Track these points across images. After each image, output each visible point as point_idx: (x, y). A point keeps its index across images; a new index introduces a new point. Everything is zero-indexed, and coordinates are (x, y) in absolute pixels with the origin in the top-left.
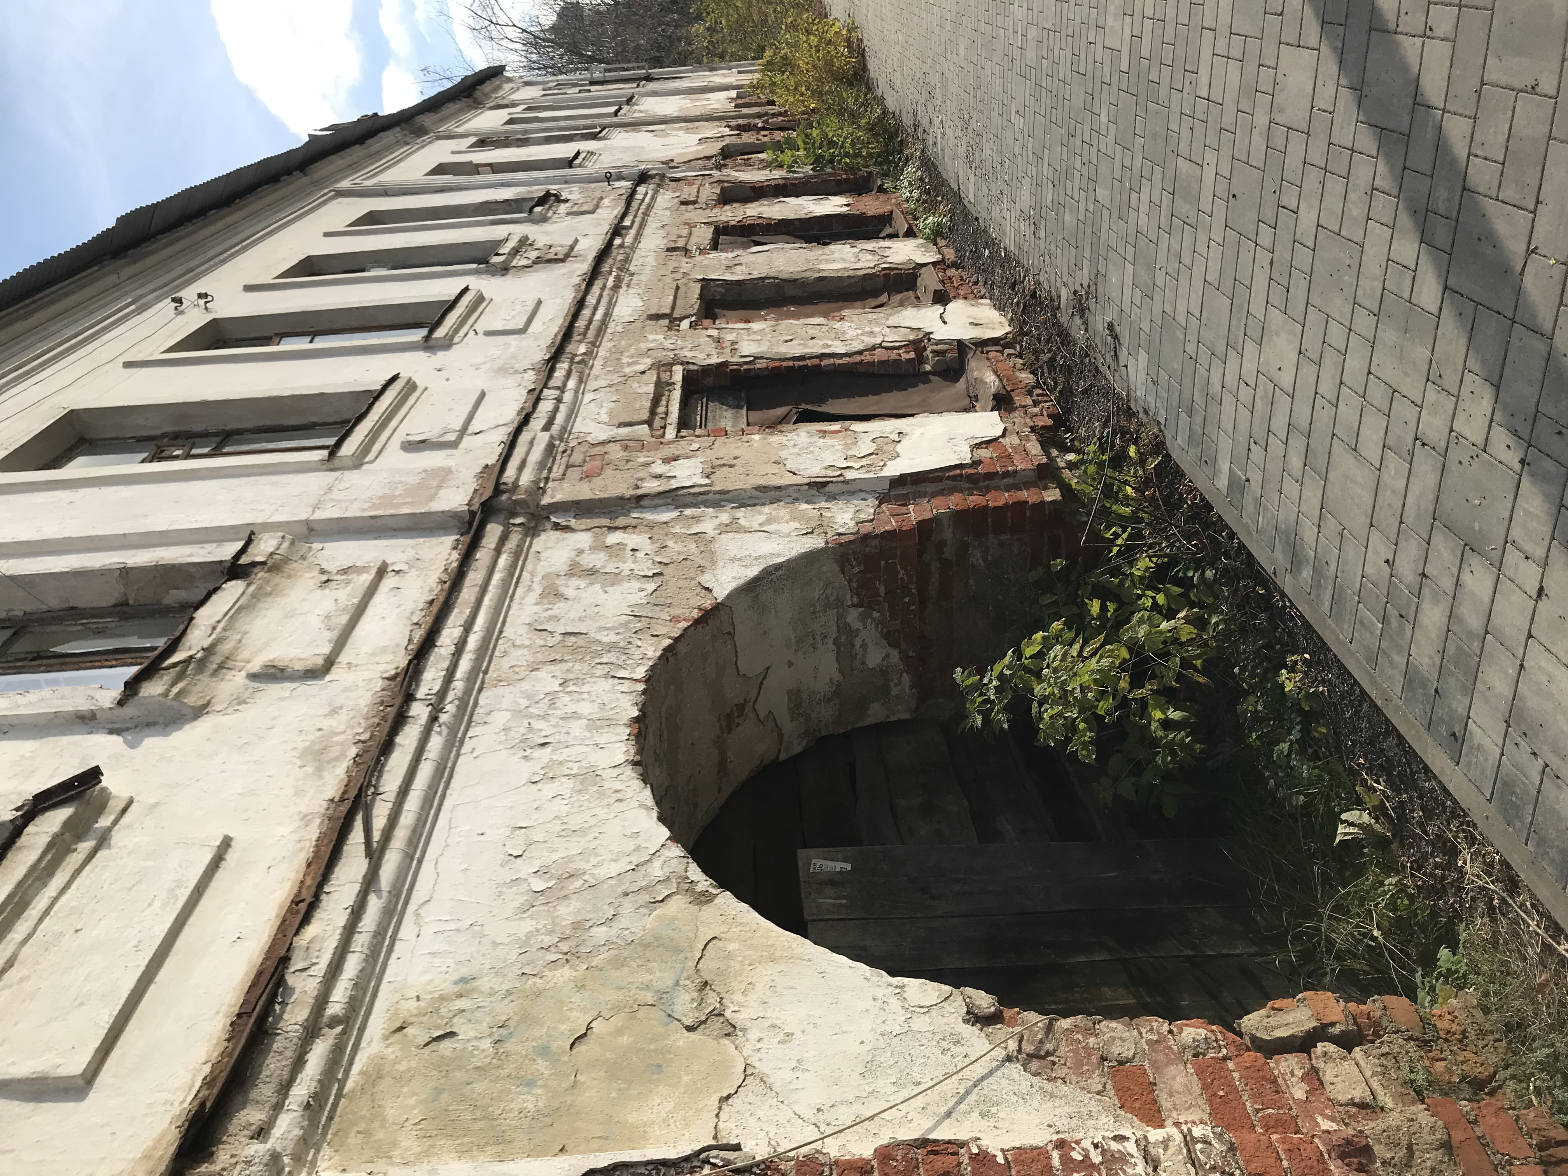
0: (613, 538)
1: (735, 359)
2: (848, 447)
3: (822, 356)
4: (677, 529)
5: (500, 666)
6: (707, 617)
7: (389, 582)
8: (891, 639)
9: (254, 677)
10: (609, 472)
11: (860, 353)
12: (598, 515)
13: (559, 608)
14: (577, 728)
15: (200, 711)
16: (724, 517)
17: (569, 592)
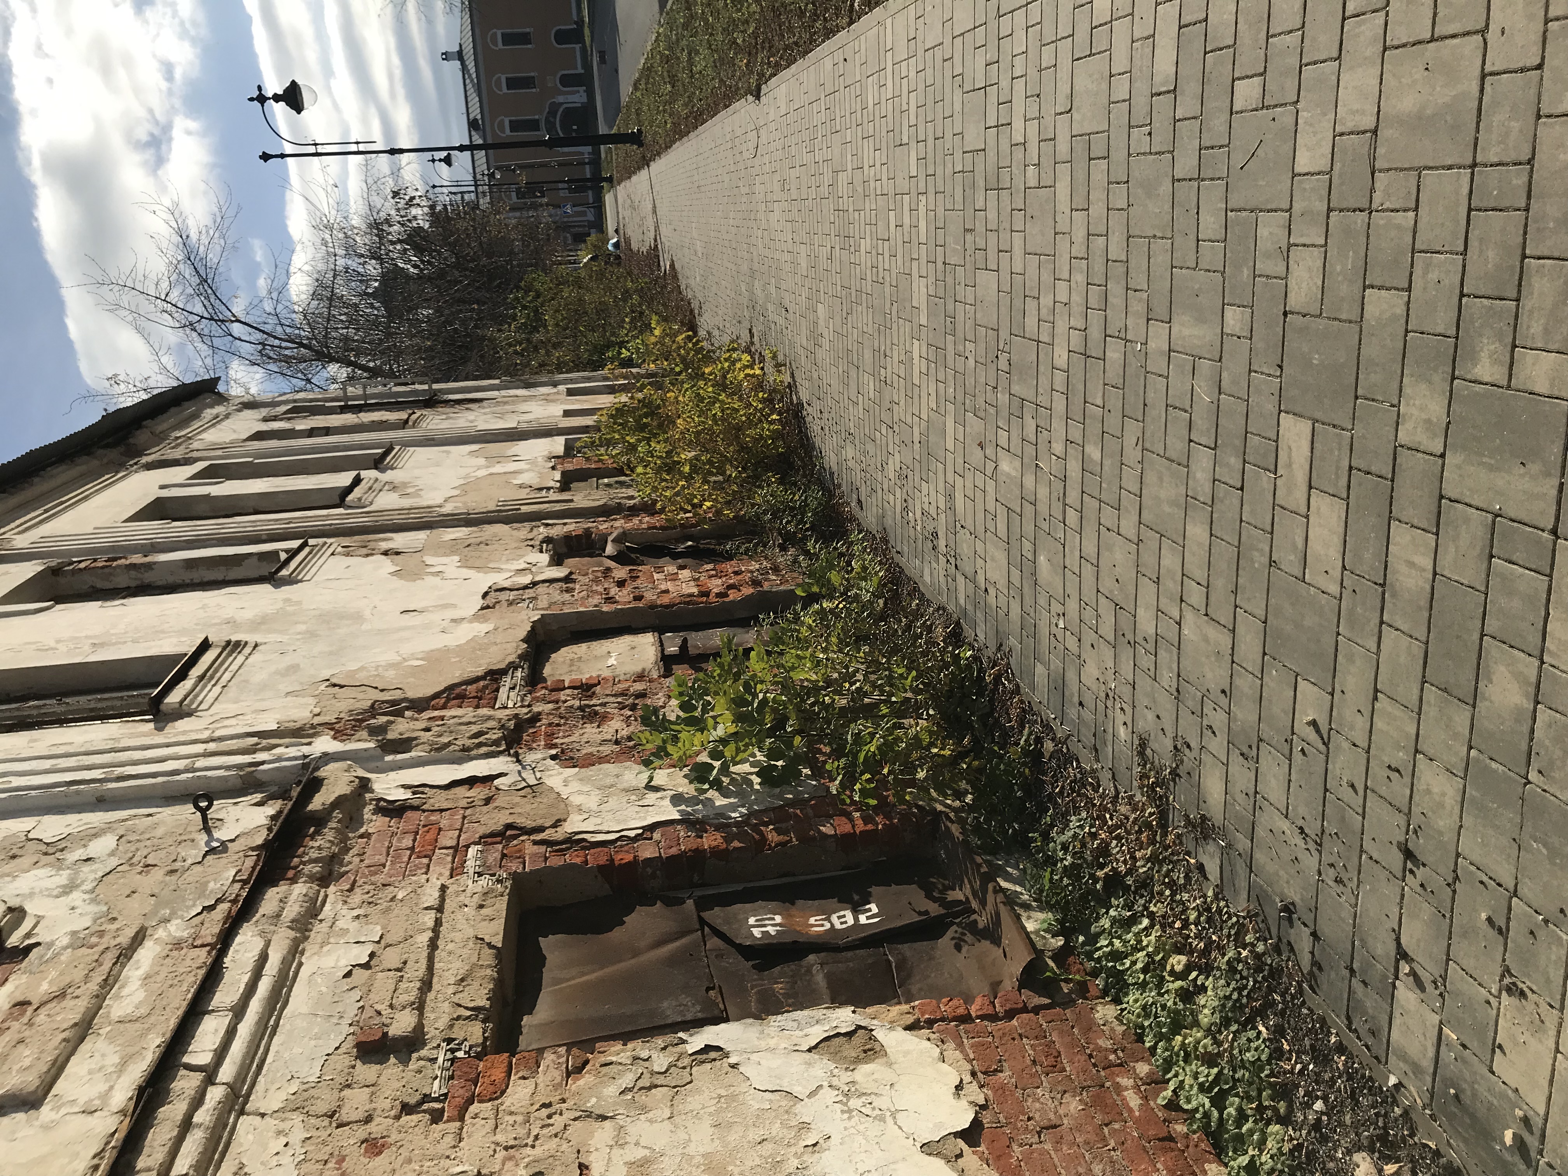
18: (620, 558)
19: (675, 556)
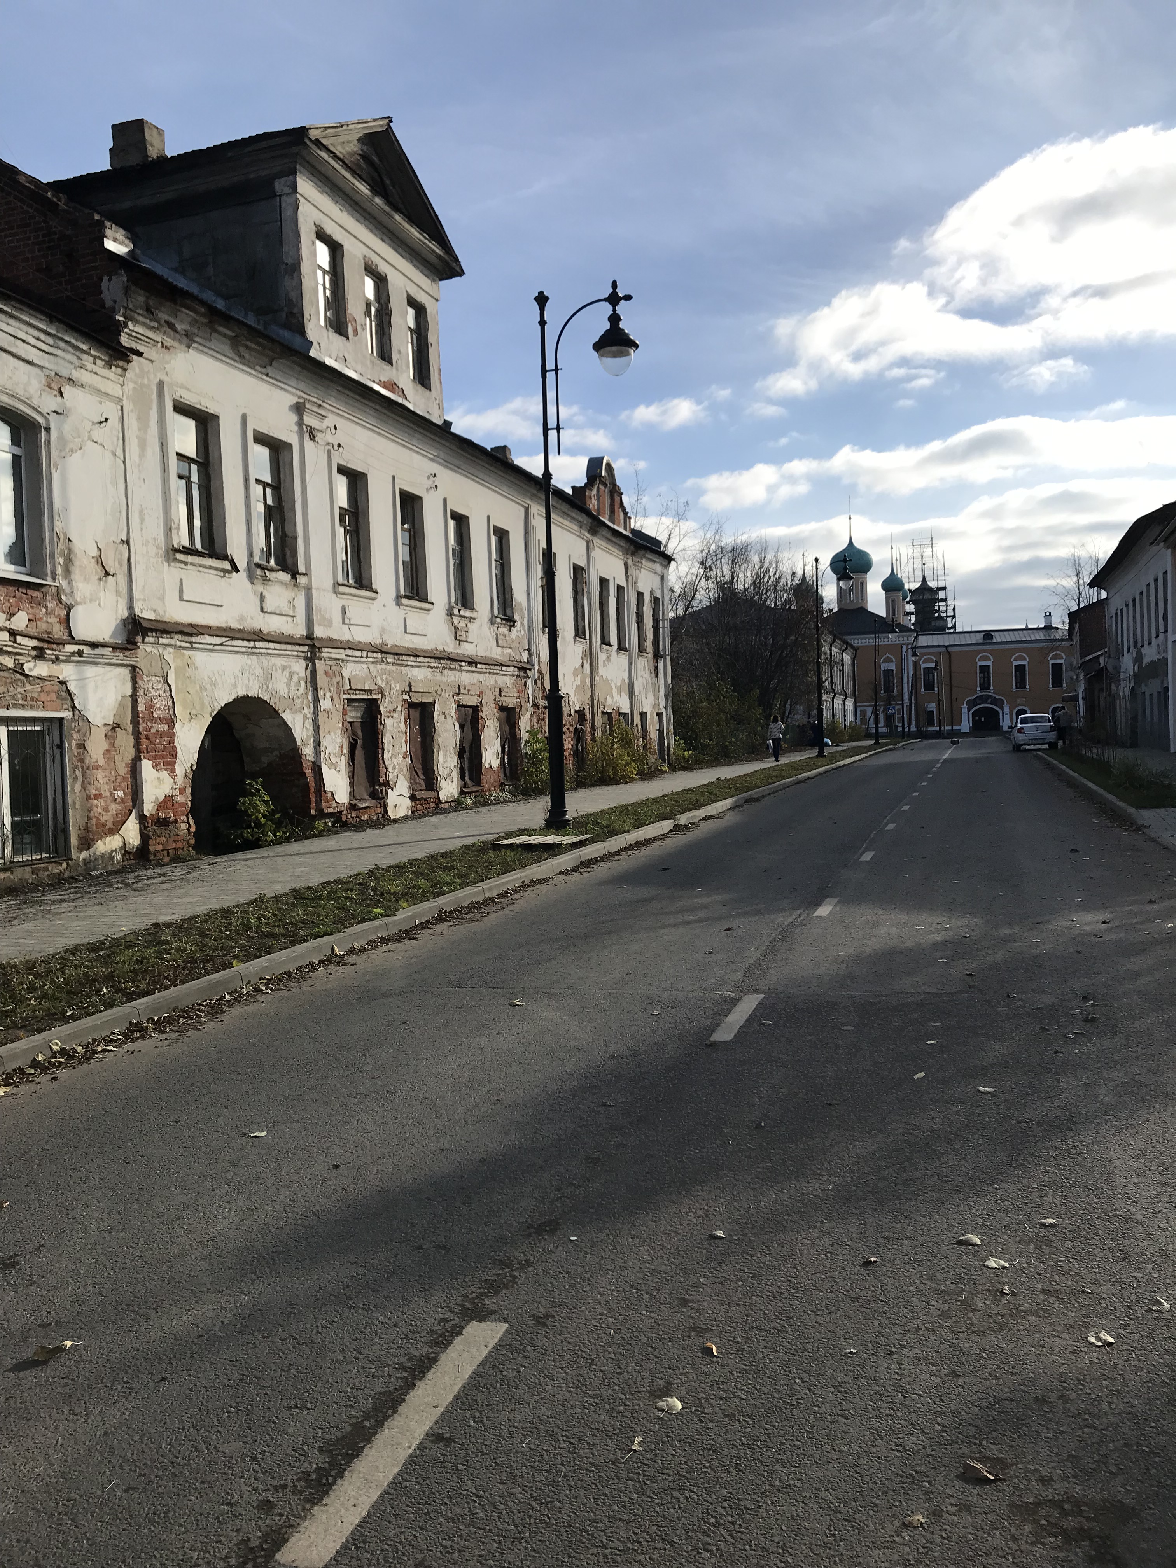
0: (303, 683)
1: (383, 718)
2: (334, 754)
3: (383, 749)
4: (305, 702)
5: (263, 658)
6: (276, 713)
7: (290, 619)
8: (270, 764)
9: (262, 593)
10: (327, 679)
11: (384, 763)
12: (311, 678)
13: (280, 671)
14: (246, 682)
15: (252, 583)
16: (309, 716)
17: (285, 673)
18: (576, 729)
19: (577, 745)
